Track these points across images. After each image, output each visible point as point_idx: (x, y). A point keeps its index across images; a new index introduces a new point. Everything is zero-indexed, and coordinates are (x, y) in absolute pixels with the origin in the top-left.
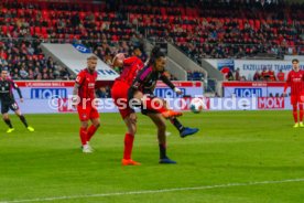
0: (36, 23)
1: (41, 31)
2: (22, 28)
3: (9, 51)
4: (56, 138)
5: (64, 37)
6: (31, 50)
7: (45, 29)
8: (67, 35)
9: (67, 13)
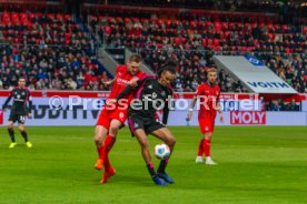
0: (209, 35)
1: (213, 43)
2: (194, 40)
3: (181, 63)
4: (229, 151)
5: (237, 49)
6: (203, 62)
7: (217, 41)
8: (239, 48)
9: (240, 25)
